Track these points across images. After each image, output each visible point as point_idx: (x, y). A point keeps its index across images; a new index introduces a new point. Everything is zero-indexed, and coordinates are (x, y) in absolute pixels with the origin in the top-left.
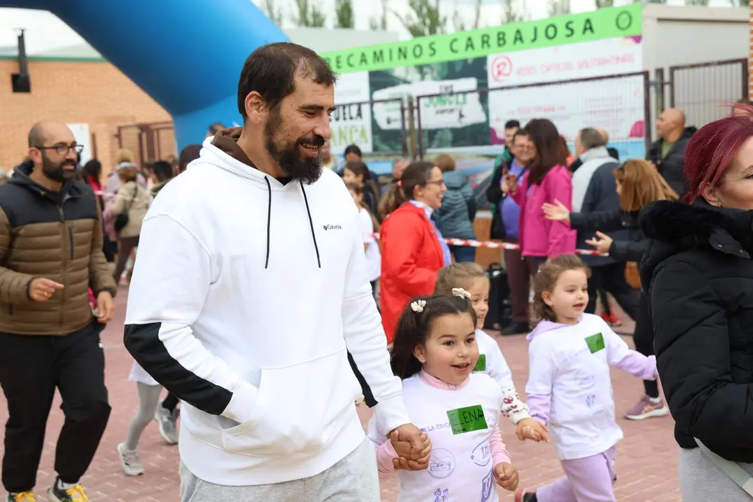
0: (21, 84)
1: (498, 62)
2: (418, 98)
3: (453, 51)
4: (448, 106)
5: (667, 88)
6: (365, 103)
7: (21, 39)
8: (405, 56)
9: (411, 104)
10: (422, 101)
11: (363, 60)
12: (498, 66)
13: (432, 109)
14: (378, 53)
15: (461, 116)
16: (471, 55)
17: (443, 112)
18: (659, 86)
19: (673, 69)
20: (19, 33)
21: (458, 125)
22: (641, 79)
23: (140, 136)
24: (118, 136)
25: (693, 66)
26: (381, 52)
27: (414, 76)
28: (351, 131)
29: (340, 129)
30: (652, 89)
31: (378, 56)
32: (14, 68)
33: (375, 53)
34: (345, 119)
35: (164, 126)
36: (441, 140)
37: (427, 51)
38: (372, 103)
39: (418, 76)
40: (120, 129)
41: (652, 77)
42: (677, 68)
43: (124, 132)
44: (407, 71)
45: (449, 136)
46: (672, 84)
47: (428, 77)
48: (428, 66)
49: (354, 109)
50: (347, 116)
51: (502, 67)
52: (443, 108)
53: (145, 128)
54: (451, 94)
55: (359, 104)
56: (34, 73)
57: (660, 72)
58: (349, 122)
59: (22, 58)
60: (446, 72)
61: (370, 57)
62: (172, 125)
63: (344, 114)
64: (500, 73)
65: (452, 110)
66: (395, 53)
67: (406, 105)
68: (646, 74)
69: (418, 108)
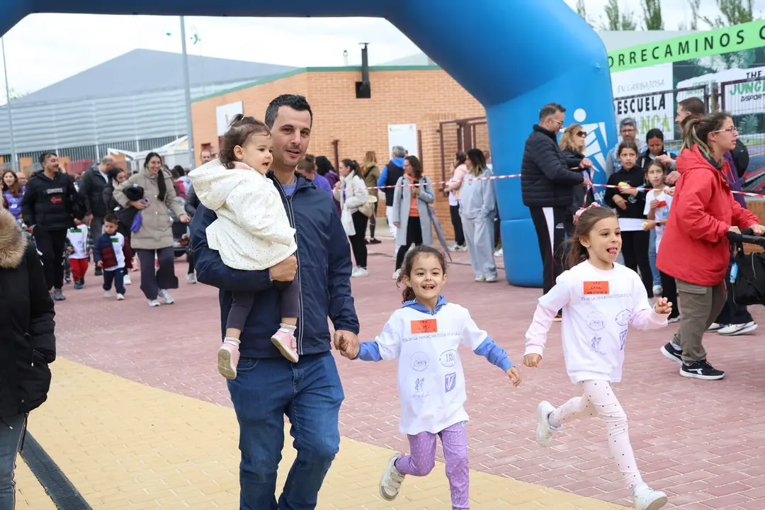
0: (363, 90)
2: (723, 84)
3: (762, 37)
6: (668, 92)
7: (365, 51)
8: (711, 47)
9: (715, 91)
10: (727, 88)
11: (669, 52)
13: (738, 96)
14: (684, 44)
17: (749, 98)
20: (363, 47)
23: (459, 131)
24: (440, 131)
26: (687, 43)
27: (720, 64)
28: (653, 120)
29: (642, 118)
31: (683, 47)
32: (357, 77)
33: (680, 44)
34: (648, 109)
35: (478, 121)
36: (745, 126)
37: (734, 39)
38: (675, 92)
39: (724, 65)
40: (441, 124)
43: (444, 127)
44: (713, 60)
47: (735, 65)
48: (735, 53)
49: (658, 98)
50: (650, 106)
52: (750, 94)
53: (462, 124)
54: (759, 79)
55: (663, 93)
56: (373, 80)
58: (651, 112)
59: (364, 69)
61: (675, 49)
62: (485, 120)
63: (647, 104)
66: (701, 43)
67: (710, 93)
69: (723, 95)
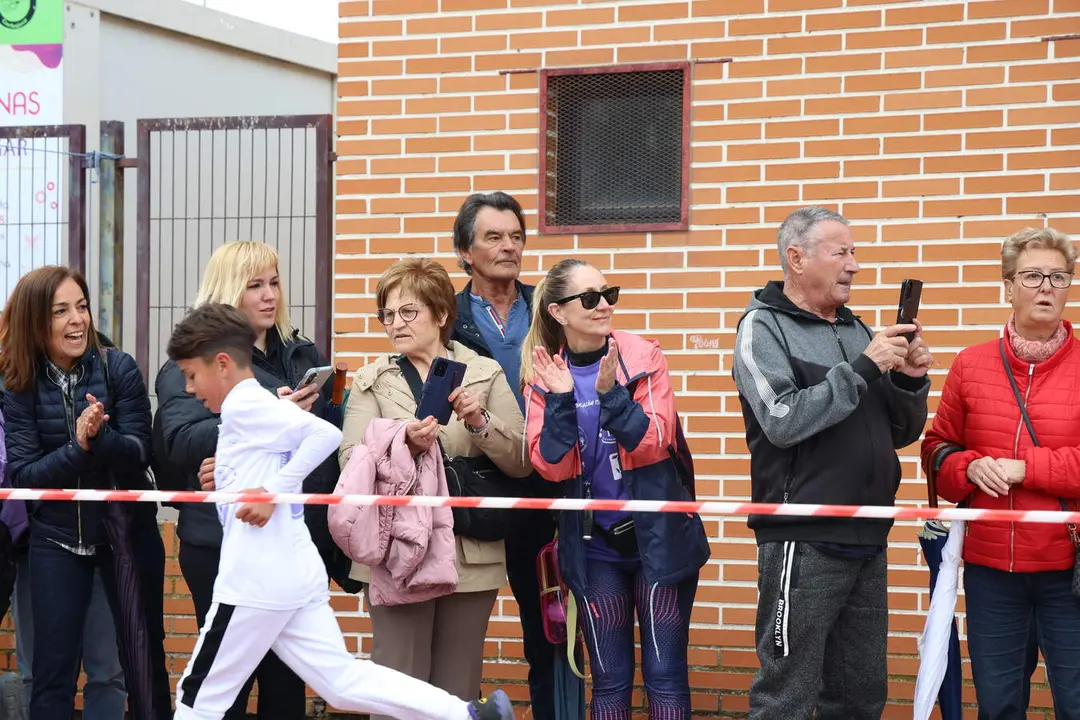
5: (131, 175)
18: (110, 167)
19: (147, 127)
22: (62, 143)
25: (198, 125)
30: (92, 175)
41: (93, 144)
42: (160, 125)
46: (144, 165)
57: (113, 130)
68: (76, 134)
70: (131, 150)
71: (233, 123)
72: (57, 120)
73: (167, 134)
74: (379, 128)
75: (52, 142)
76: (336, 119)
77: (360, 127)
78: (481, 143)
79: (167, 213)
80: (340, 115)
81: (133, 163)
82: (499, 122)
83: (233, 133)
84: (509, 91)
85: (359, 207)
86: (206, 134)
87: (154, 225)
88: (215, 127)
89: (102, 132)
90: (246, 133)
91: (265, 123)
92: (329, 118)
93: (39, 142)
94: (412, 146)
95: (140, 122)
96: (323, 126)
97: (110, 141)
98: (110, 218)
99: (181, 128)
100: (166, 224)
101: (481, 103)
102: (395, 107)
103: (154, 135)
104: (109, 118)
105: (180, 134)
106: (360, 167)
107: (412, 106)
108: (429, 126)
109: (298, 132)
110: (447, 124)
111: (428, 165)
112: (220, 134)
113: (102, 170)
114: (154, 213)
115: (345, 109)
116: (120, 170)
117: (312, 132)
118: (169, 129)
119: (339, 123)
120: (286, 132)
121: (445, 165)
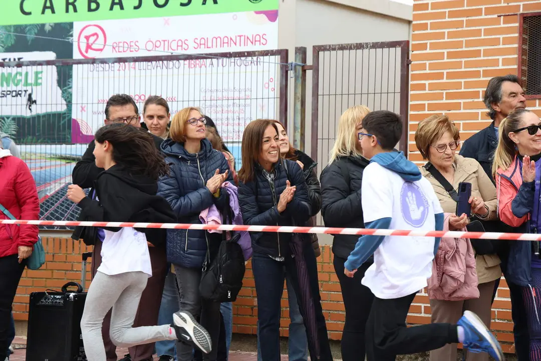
1: (87, 32)
4: (13, 87)
5: (309, 73)
12: (87, 38)
15: (31, 101)
16: (49, 19)
19: (317, 50)
21: (27, 113)
22: (277, 59)
25: (342, 48)
30: (291, 74)
41: (292, 58)
42: (323, 48)
45: (13, 128)
46: (316, 68)
51: (92, 39)
57: (302, 51)
60: (11, 42)
64: (89, 47)
65: (18, 94)
68: (283, 54)
70: (310, 61)
71: (359, 46)
72: (275, 47)
73: (327, 53)
74: (433, 46)
75: (272, 58)
76: (411, 43)
77: (424, 47)
78: (487, 53)
79: (326, 92)
80: (413, 40)
81: (310, 68)
82: (497, 42)
83: (359, 51)
84: (502, 25)
85: (423, 87)
86: (346, 52)
87: (320, 98)
88: (351, 48)
89: (296, 53)
90: (366, 51)
91: (375, 46)
92: (408, 42)
93: (266, 58)
94: (450, 55)
95: (314, 47)
96: (405, 46)
97: (300, 56)
98: (299, 95)
99: (334, 49)
100: (326, 98)
101: (487, 32)
102: (442, 35)
103: (321, 53)
104: (299, 45)
105: (333, 53)
106: (423, 67)
107: (450, 35)
108: (460, 44)
109: (392, 50)
110: (468, 44)
111: (459, 65)
112: (353, 52)
113: (295, 71)
114: (320, 92)
115: (415, 37)
116: (304, 71)
117: (399, 50)
118: (328, 50)
119: (413, 45)
120: (386, 50)
121: (467, 65)
